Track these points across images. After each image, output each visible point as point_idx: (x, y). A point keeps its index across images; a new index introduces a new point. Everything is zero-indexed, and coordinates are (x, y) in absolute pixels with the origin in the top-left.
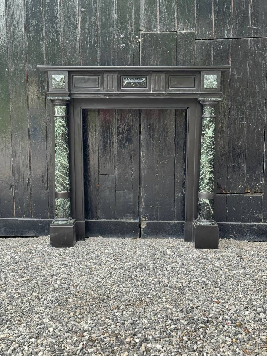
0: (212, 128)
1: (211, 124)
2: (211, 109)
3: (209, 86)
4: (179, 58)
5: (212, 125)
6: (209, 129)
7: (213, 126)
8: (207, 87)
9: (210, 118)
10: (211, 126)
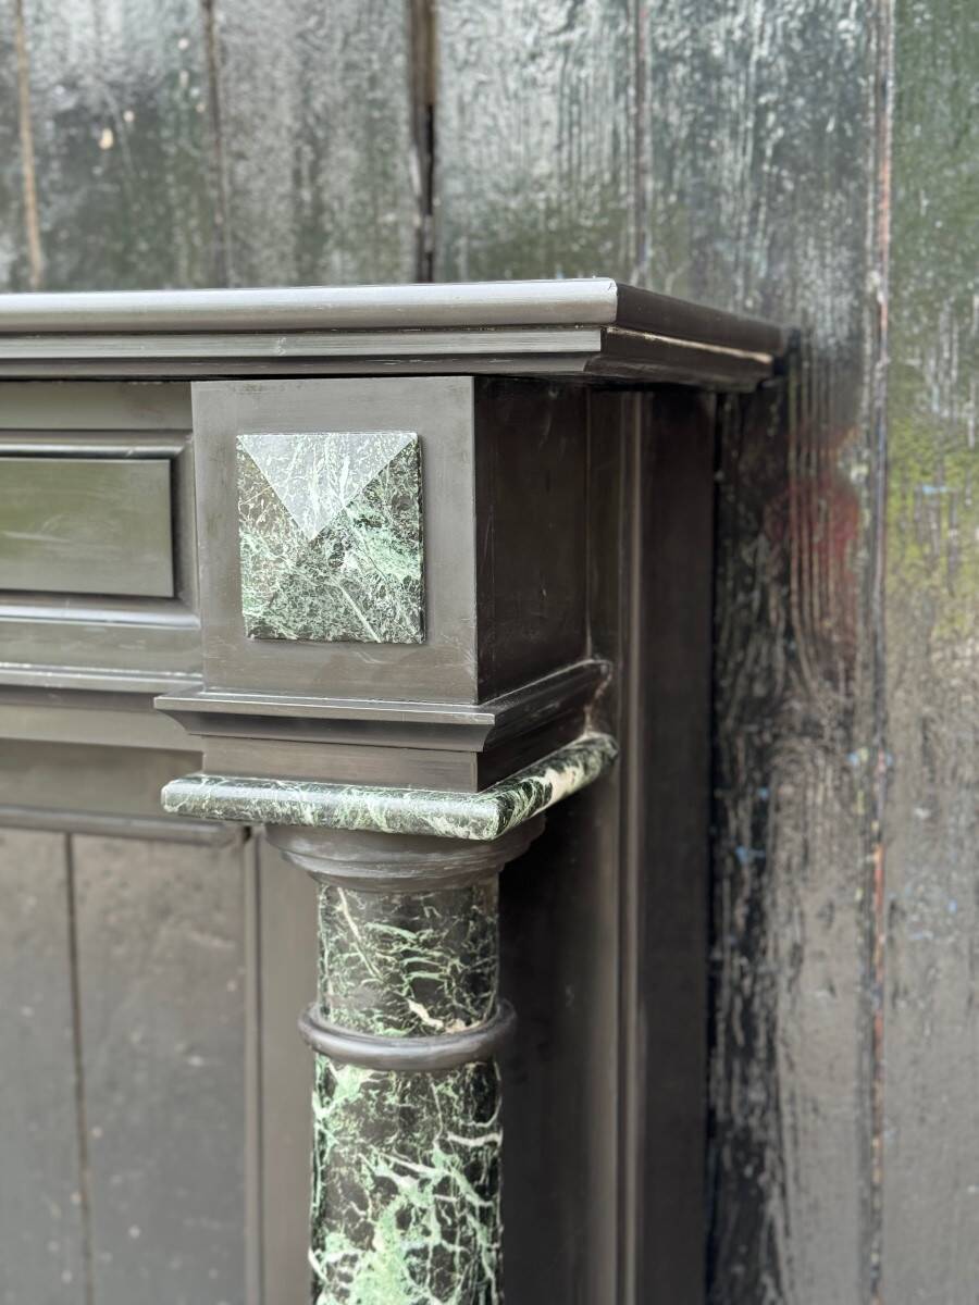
0: (403, 1220)
1: (384, 1170)
2: (385, 940)
3: (295, 603)
4: (246, 193)
5: (404, 1183)
6: (362, 1236)
7: (425, 1200)
8: (275, 621)
9: (365, 1075)
10: (387, 1188)
